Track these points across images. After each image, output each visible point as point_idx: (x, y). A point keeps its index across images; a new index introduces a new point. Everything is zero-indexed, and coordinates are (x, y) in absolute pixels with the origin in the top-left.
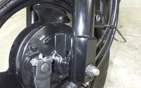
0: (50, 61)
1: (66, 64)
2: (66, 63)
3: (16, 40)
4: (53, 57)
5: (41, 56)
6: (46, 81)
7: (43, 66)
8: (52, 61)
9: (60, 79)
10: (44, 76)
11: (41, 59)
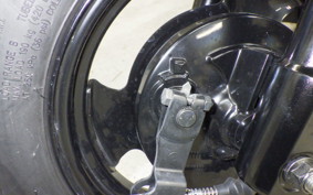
0: (203, 107)
1: (243, 127)
2: (243, 124)
3: (156, 35)
4: (217, 99)
5: (186, 88)
6: (181, 145)
7: (182, 112)
8: (207, 109)
9: (218, 155)
10: (178, 134)
11: (183, 95)
